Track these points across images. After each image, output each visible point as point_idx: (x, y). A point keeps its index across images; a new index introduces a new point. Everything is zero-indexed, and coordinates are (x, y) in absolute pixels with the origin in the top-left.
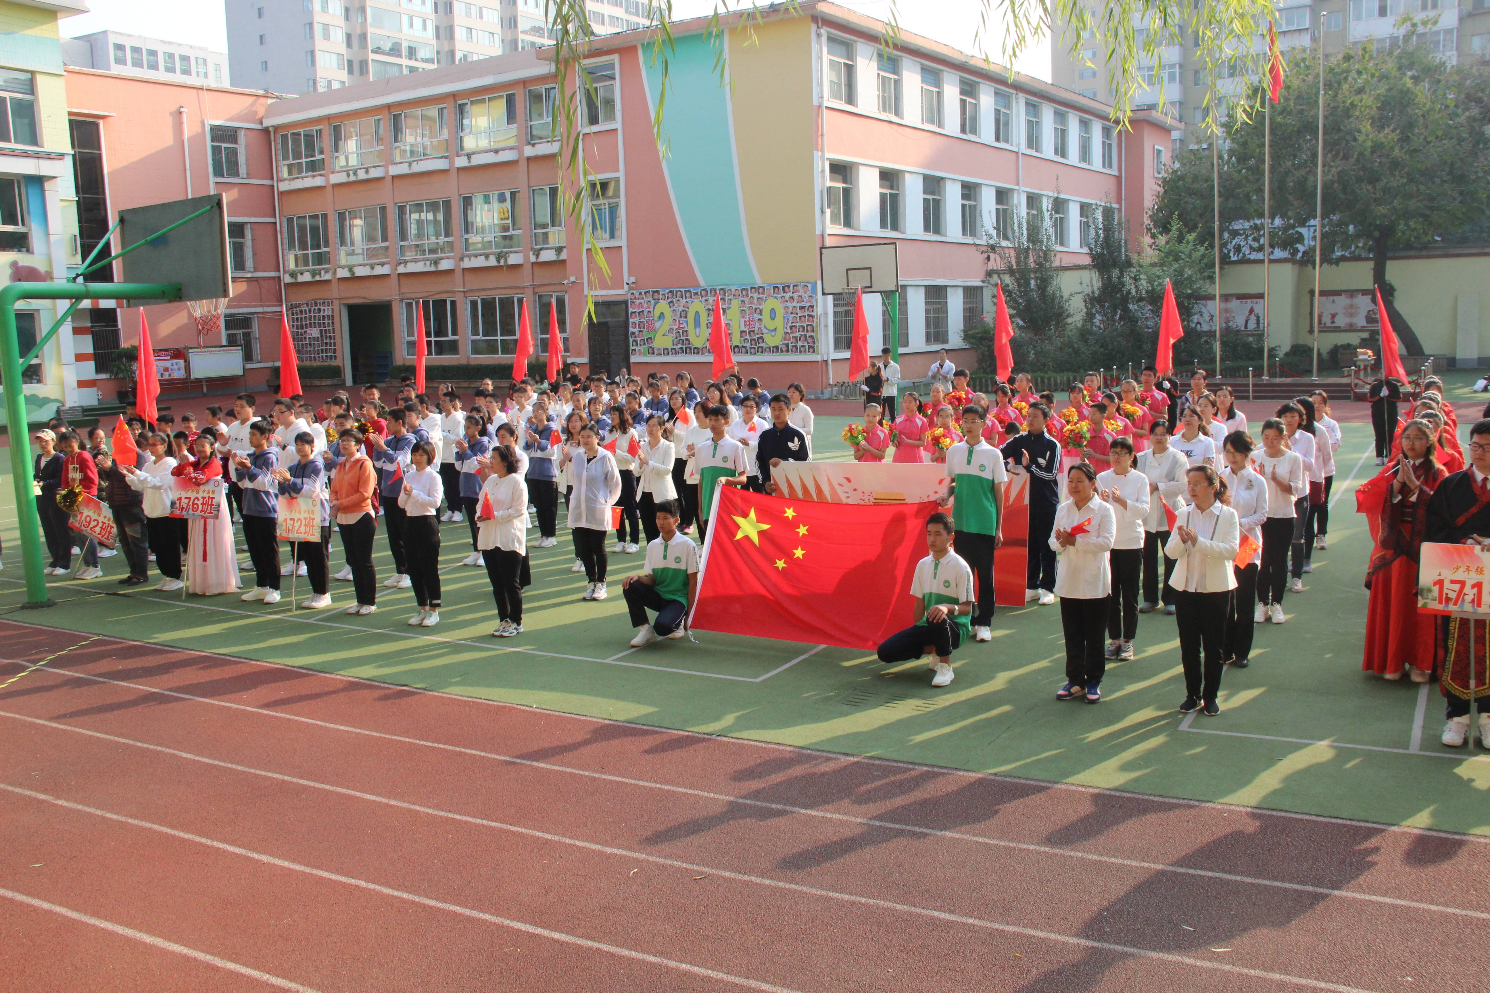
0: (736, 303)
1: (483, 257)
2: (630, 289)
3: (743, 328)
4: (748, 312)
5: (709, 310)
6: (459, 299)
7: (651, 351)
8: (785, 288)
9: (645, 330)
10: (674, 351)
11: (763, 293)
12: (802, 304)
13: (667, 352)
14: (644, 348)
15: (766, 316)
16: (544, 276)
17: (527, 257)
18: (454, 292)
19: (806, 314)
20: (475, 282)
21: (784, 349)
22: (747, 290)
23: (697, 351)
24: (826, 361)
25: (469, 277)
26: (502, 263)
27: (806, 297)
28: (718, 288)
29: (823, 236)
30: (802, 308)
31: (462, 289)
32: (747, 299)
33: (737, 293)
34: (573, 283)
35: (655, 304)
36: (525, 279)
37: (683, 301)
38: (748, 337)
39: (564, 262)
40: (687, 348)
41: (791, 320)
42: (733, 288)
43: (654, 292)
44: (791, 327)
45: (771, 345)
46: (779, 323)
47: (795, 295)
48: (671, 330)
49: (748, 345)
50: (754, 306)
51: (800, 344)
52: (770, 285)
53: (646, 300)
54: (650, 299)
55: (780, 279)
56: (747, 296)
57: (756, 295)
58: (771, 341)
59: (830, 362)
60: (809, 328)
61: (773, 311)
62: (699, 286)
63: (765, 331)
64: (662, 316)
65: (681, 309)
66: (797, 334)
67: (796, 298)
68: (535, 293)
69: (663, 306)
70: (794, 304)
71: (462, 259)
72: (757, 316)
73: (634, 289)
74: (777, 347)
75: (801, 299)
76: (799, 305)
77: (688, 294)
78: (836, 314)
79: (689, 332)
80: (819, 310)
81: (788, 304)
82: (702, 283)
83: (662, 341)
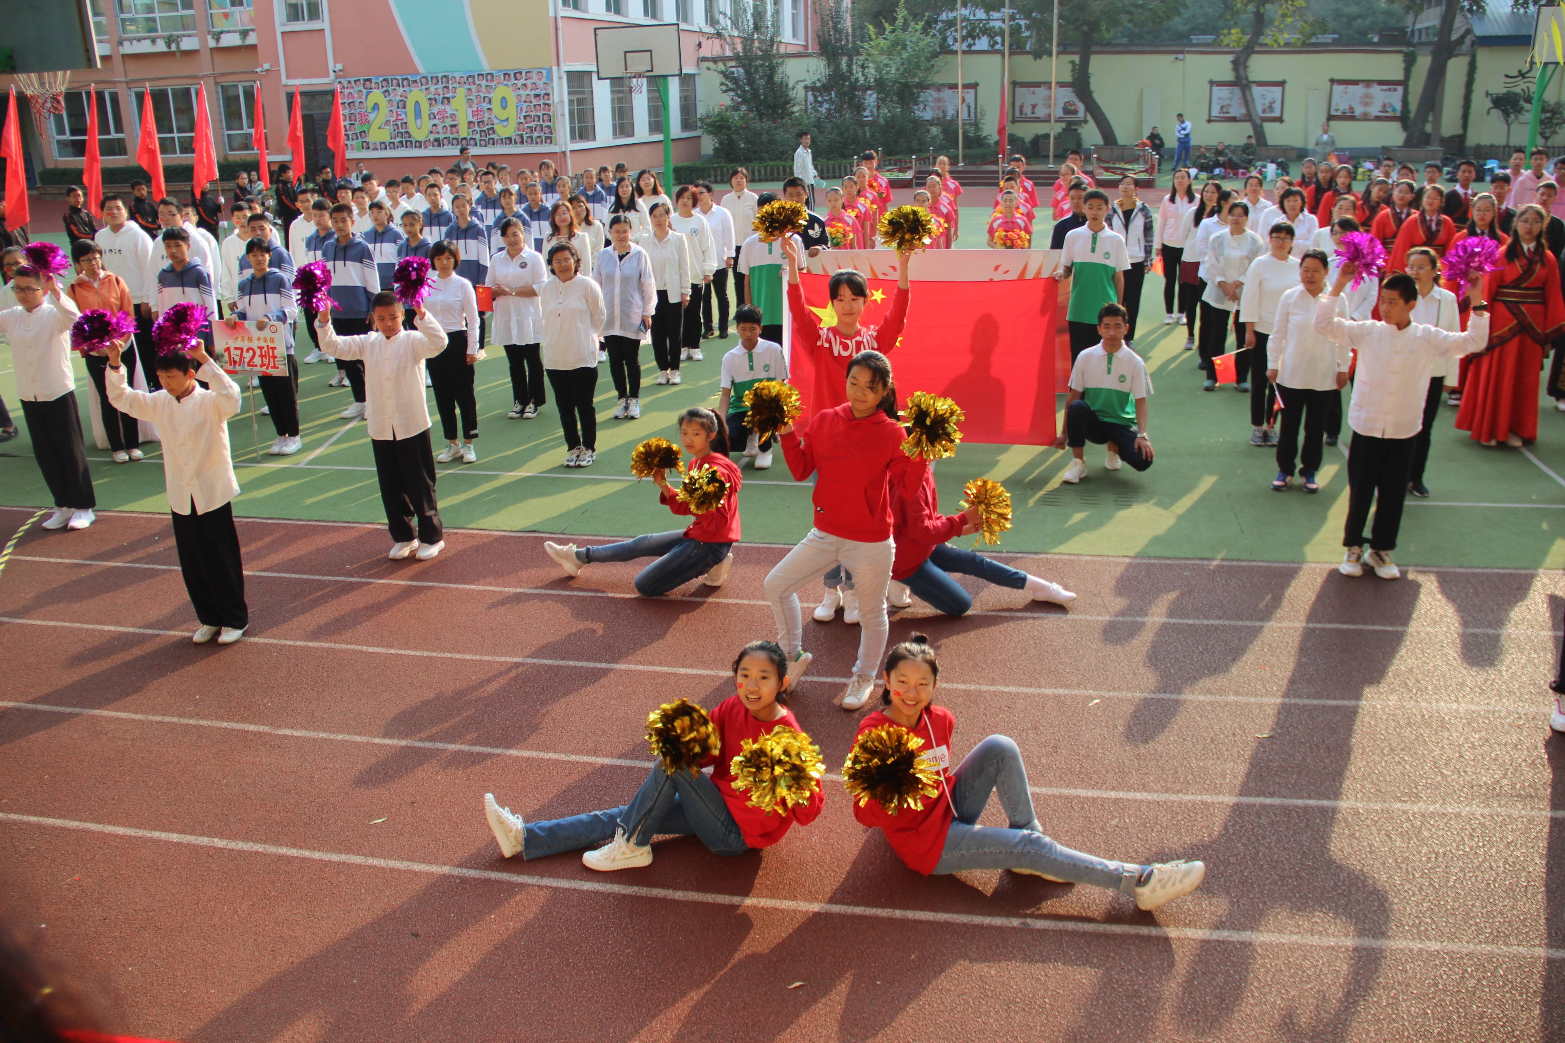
0: (461, 92)
1: (148, 42)
2: (337, 77)
3: (471, 119)
4: (476, 101)
5: (430, 99)
6: (121, 91)
7: (366, 146)
8: (517, 74)
9: (357, 123)
10: (393, 146)
11: (492, 80)
12: (537, 92)
13: (384, 146)
14: (357, 143)
15: (496, 105)
16: (225, 64)
17: (204, 42)
18: (114, 83)
19: (541, 102)
20: (137, 71)
21: (519, 140)
22: (473, 77)
23: (419, 144)
24: (564, 153)
25: (131, 65)
26: (174, 47)
27: (540, 84)
28: (440, 75)
29: (556, 18)
30: (537, 96)
31: (124, 79)
32: (474, 87)
33: (462, 80)
34: (267, 71)
35: (368, 94)
36: (204, 65)
37: (400, 90)
38: (477, 128)
39: (253, 47)
40: (407, 141)
41: (524, 109)
42: (458, 76)
43: (366, 80)
44: (525, 117)
45: (504, 136)
46: (511, 112)
47: (528, 82)
48: (387, 122)
49: (478, 137)
50: (482, 95)
51: (535, 134)
52: (500, 71)
53: (356, 89)
54: (361, 88)
55: (511, 65)
56: (474, 83)
57: (484, 83)
58: (503, 131)
59: (568, 153)
60: (546, 117)
61: (504, 99)
62: (418, 73)
63: (496, 121)
64: (376, 107)
65: (398, 98)
66: (532, 124)
67: (529, 86)
68: (217, 84)
69: (377, 96)
70: (528, 92)
71: (121, 43)
72: (486, 106)
73: (341, 77)
74: (510, 139)
75: (535, 86)
76: (533, 92)
77: (405, 83)
78: (571, 102)
79: (409, 124)
80: (556, 98)
81: (521, 92)
82: (422, 70)
83: (377, 135)
